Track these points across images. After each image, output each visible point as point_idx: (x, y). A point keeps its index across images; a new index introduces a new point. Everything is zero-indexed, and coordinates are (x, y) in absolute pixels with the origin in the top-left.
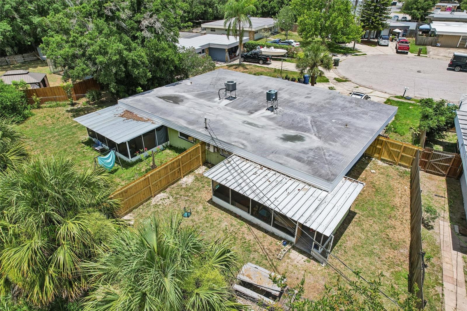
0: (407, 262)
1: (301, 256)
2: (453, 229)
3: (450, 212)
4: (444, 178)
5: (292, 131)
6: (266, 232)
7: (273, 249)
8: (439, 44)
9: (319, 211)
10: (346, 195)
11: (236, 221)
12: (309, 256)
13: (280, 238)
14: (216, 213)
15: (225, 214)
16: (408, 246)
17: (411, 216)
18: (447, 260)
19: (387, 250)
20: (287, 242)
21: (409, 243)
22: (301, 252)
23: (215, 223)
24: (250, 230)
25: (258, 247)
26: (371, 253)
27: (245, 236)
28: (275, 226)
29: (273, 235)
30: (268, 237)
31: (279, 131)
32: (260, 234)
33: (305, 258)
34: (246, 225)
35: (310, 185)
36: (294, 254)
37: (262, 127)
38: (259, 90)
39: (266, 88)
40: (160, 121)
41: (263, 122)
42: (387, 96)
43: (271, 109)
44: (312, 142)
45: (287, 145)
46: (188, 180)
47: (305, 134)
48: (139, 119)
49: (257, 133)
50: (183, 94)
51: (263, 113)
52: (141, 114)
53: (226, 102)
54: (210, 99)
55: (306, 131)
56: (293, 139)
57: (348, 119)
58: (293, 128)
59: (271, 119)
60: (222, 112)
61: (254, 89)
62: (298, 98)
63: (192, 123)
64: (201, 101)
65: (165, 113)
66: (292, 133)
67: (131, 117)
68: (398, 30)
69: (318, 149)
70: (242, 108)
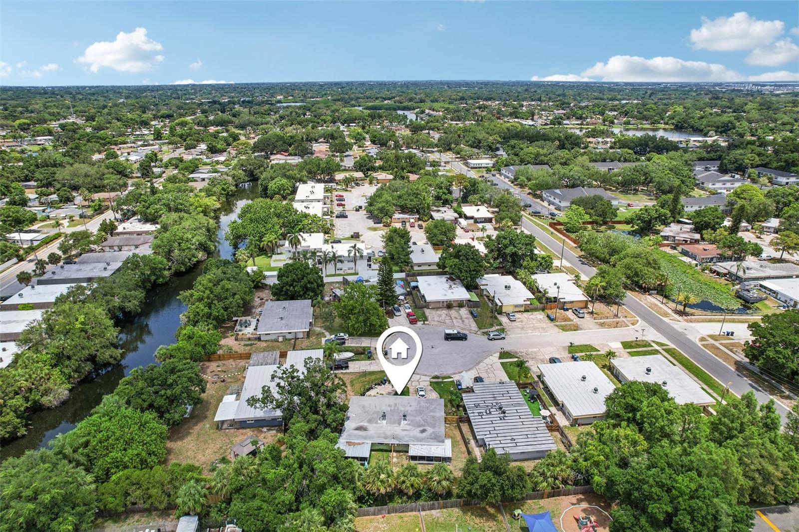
2: (474, 441)
3: (472, 437)
4: (465, 423)
6: (432, 464)
8: (431, 308)
9: (446, 452)
10: (448, 444)
17: (464, 442)
18: (475, 450)
21: (466, 450)
31: (417, 429)
33: (445, 463)
35: (436, 445)
37: (410, 430)
38: (389, 409)
39: (389, 406)
40: (370, 442)
41: (408, 427)
42: (428, 379)
43: (405, 419)
44: (430, 430)
45: (424, 435)
46: (395, 460)
47: (425, 428)
48: (359, 444)
49: (412, 434)
50: (361, 424)
51: (403, 422)
52: (357, 441)
53: (384, 422)
54: (377, 423)
55: (424, 426)
56: (423, 431)
57: (432, 414)
58: (419, 426)
59: (409, 425)
60: (389, 428)
61: (385, 408)
62: (407, 408)
63: (386, 438)
64: (374, 425)
65: (370, 438)
66: (421, 429)
67: (354, 444)
68: (402, 297)
69: (433, 432)
70: (394, 423)
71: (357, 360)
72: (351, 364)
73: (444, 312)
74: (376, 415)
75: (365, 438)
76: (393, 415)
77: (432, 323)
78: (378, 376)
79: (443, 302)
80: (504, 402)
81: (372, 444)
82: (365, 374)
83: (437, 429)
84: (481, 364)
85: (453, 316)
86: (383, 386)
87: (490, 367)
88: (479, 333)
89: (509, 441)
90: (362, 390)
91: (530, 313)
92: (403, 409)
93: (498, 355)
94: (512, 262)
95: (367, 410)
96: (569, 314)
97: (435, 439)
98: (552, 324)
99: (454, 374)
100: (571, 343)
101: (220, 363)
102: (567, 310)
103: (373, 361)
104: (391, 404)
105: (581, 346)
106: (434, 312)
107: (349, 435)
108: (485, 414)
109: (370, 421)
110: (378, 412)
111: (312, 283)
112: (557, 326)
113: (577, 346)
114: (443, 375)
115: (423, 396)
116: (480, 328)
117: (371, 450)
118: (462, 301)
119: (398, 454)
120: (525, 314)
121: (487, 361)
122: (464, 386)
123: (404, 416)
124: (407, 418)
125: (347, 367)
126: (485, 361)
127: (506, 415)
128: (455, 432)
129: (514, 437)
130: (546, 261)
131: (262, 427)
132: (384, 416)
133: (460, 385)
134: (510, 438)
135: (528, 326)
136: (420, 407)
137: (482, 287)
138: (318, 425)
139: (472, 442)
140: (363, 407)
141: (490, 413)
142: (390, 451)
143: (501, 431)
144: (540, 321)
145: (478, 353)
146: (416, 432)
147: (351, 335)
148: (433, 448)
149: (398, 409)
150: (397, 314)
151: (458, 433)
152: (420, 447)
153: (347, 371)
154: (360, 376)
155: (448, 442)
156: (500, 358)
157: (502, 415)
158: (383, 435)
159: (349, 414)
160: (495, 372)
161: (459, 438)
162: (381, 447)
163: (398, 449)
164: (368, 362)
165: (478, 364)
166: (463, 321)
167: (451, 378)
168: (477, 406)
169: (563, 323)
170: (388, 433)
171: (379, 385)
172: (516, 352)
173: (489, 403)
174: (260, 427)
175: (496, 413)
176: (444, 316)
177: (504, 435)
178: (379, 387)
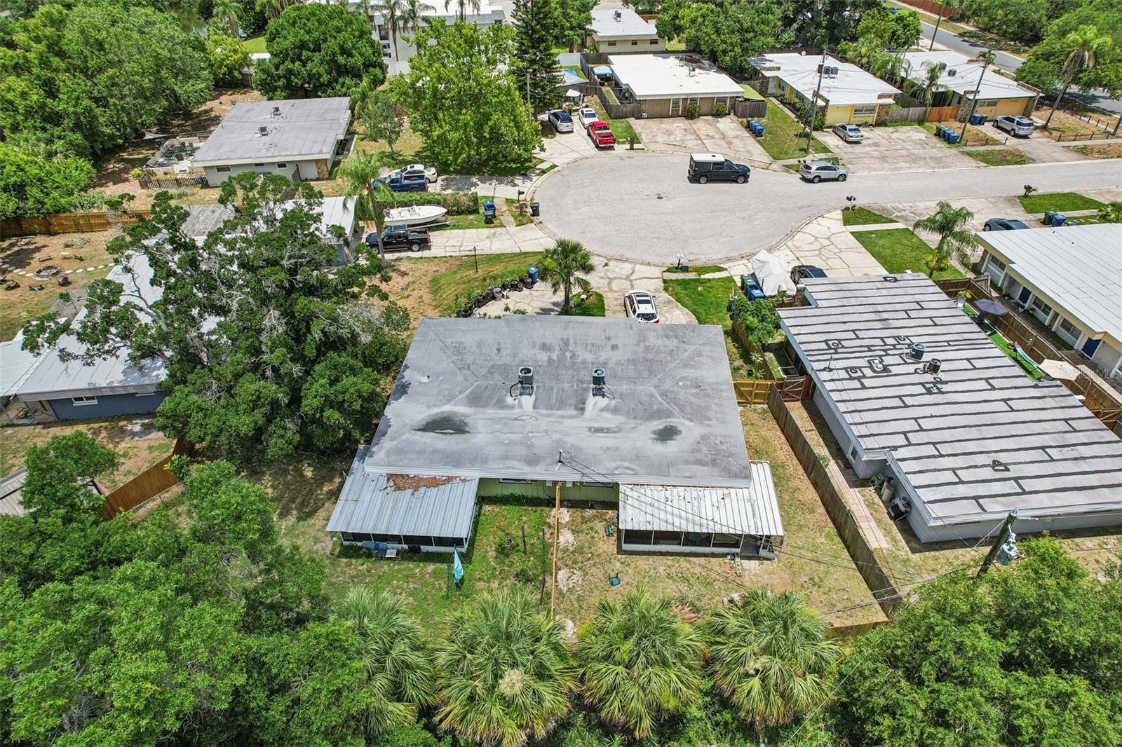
0: (829, 520)
1: (752, 562)
2: (838, 465)
3: (828, 446)
4: (799, 404)
5: (656, 422)
6: (705, 555)
7: (727, 568)
8: (645, 115)
9: (757, 513)
10: (763, 484)
11: (669, 560)
12: (758, 558)
13: (724, 555)
14: (642, 562)
15: (651, 558)
16: (820, 503)
17: (804, 468)
18: (851, 501)
19: (808, 516)
20: (734, 555)
21: (818, 499)
22: (750, 558)
23: (651, 573)
24: (689, 561)
25: (714, 576)
26: (800, 527)
27: (692, 570)
28: (715, 545)
29: (714, 555)
30: (712, 559)
31: (643, 427)
32: (702, 560)
33: (757, 562)
34: (682, 559)
35: (727, 488)
36: (746, 563)
37: (619, 430)
38: (543, 357)
39: (545, 347)
40: (475, 474)
41: (611, 420)
42: (656, 272)
43: (599, 392)
44: (690, 431)
45: (671, 448)
46: (566, 538)
47: (672, 421)
48: (434, 483)
49: (624, 443)
50: (447, 408)
51: (594, 403)
52: (426, 473)
53: (527, 401)
54: (501, 404)
55: (669, 415)
56: (667, 434)
57: (690, 373)
58: (651, 416)
59: (615, 410)
60: (544, 423)
61: (532, 356)
62: (605, 355)
63: (533, 460)
64: (492, 412)
65: (474, 459)
66: (659, 425)
67: (415, 483)
68: (572, 93)
69: (704, 438)
70: (561, 404)
71: (456, 227)
72: (435, 238)
73: (679, 124)
74: (498, 379)
75: (456, 460)
76: (557, 379)
77: (652, 147)
78: (512, 266)
79: (676, 102)
80: (920, 336)
81: (482, 481)
82: (474, 260)
83: (715, 429)
84: (799, 236)
85: (702, 133)
86: (526, 291)
87: (826, 242)
88: (774, 166)
89: (988, 473)
90: (463, 300)
91: (891, 129)
92: (589, 357)
93: (838, 215)
94: (827, 28)
95: (469, 359)
96: (988, 129)
97: (714, 463)
98: (953, 151)
99: (729, 260)
100: (1028, 188)
101: (76, 238)
102: (981, 121)
103: (499, 230)
104: (549, 340)
105: (1051, 195)
106: (653, 124)
107: (400, 452)
108: (868, 372)
109: (476, 400)
110: (505, 369)
111: (350, 55)
112: (969, 154)
113: (1043, 197)
114: (698, 264)
115: (648, 317)
116: (776, 158)
117: (481, 500)
118: (722, 100)
119: (578, 513)
120: (879, 131)
121: (814, 228)
122: (769, 289)
123: (598, 381)
124: (606, 388)
125: (424, 244)
126: (808, 229)
127: (941, 375)
128: (764, 432)
129: (1003, 458)
130: (905, 26)
131: (130, 417)
132: (526, 382)
133: (757, 286)
134: (987, 459)
135: (895, 154)
136: (647, 349)
137: (767, 74)
138: (269, 419)
139: (833, 471)
140: (459, 350)
141: (886, 369)
142: (550, 503)
143: (947, 435)
144: (923, 144)
145: (784, 210)
146: (642, 437)
147: (443, 169)
148: (711, 496)
149: (573, 356)
150: (562, 126)
151: (775, 435)
152: (660, 494)
153: (425, 254)
154: (460, 267)
155: (762, 473)
156: (846, 222)
157: (929, 377)
158: (522, 451)
159: (408, 375)
160: (842, 255)
161: (783, 451)
162: (518, 490)
163: (577, 495)
164: (485, 232)
165: (791, 234)
166: (729, 143)
167: (722, 269)
168: (835, 347)
169: (982, 149)
170: (542, 443)
171: (514, 287)
172: (884, 209)
173: (872, 336)
174: (120, 418)
175: (905, 371)
176: (679, 134)
177: (959, 448)
178: (514, 295)
